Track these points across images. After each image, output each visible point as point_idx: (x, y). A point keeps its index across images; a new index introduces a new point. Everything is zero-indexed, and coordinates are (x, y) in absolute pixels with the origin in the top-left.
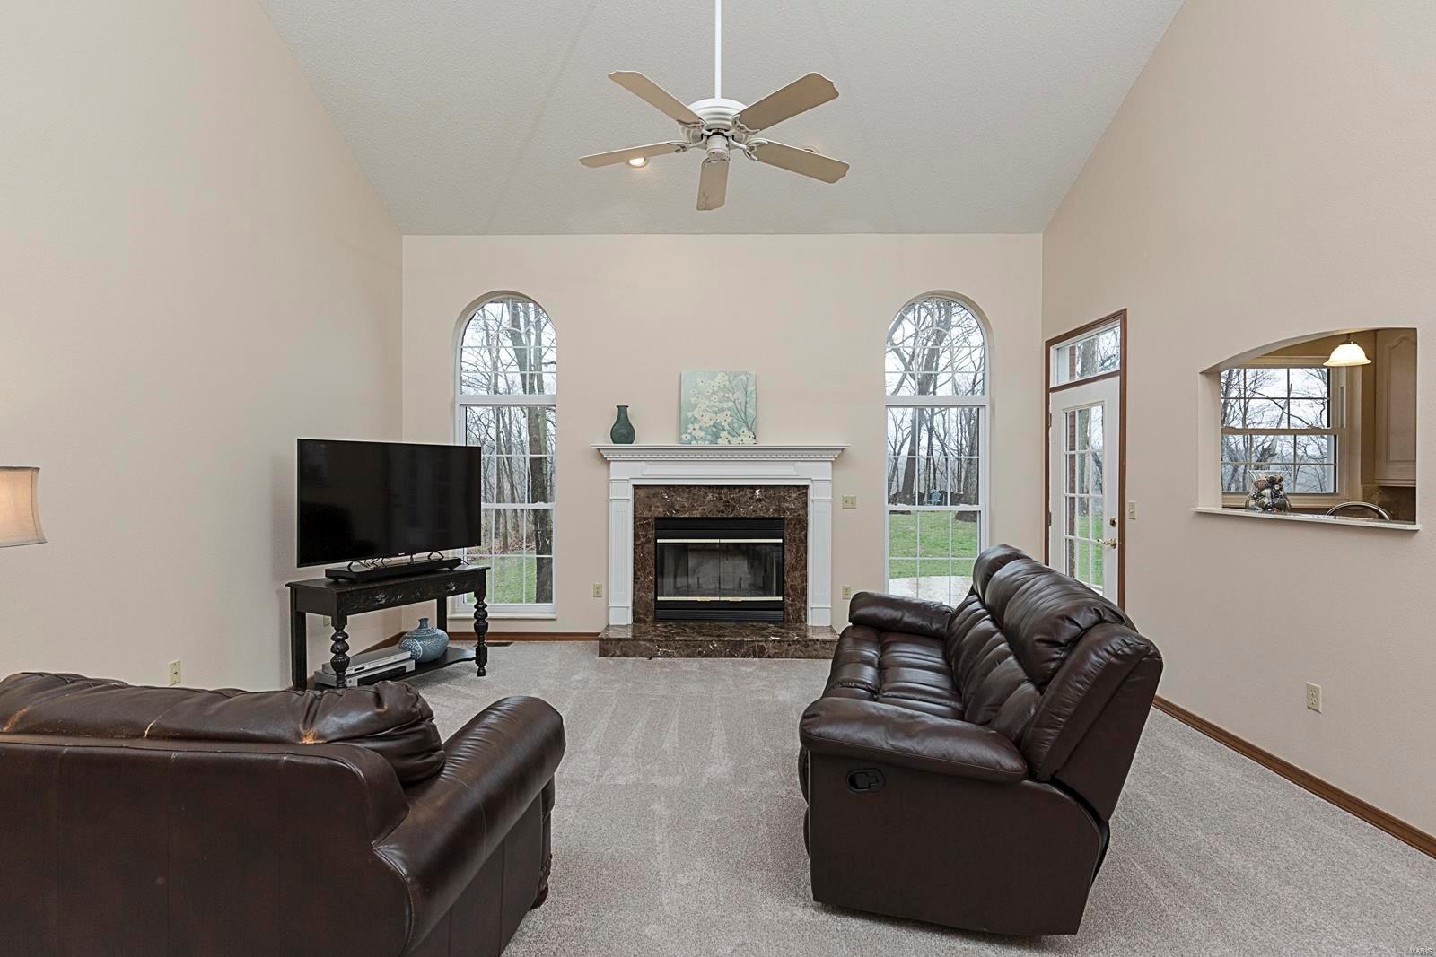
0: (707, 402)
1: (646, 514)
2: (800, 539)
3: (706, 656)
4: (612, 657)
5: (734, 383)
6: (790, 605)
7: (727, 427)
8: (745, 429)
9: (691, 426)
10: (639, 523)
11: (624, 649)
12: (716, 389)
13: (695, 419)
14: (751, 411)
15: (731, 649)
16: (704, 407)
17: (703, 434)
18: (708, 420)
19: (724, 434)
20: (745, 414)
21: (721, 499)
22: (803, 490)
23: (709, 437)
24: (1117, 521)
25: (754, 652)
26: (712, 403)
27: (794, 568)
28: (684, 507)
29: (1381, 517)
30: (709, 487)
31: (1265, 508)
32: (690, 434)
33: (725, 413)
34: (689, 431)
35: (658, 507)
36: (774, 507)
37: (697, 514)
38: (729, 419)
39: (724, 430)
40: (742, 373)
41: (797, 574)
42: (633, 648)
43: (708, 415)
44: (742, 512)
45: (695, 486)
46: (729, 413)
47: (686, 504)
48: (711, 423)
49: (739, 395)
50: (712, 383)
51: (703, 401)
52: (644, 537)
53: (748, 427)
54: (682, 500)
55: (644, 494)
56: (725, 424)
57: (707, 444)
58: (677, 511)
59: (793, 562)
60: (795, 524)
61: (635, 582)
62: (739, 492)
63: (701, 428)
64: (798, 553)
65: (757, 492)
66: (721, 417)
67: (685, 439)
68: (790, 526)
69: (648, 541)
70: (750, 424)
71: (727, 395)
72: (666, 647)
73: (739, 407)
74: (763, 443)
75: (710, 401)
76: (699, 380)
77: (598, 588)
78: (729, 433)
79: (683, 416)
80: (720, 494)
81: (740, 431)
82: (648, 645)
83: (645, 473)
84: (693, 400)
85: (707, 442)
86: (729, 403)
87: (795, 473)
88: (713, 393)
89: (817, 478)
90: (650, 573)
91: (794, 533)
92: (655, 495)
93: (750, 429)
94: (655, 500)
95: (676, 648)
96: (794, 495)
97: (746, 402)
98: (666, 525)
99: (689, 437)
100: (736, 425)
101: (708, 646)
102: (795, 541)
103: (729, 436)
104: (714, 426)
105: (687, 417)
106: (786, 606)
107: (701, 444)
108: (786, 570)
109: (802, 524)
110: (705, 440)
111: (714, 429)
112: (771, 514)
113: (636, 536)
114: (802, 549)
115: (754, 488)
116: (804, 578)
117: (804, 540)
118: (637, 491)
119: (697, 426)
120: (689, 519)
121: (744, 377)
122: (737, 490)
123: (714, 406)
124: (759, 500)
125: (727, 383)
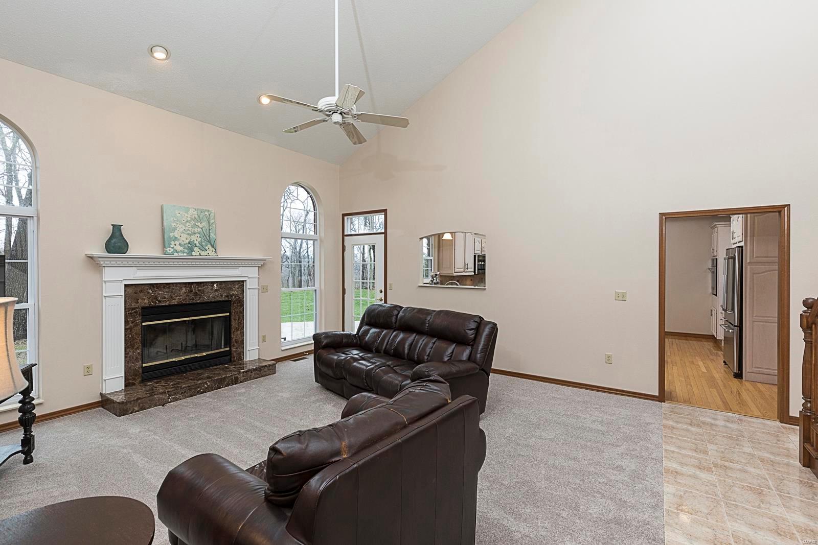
0: (183, 227)
1: (133, 305)
2: (240, 312)
3: (203, 393)
4: (132, 413)
5: (201, 216)
6: (235, 351)
7: (198, 245)
8: (209, 246)
9: (172, 242)
10: (129, 313)
11: (141, 405)
12: (189, 219)
13: (176, 238)
14: (212, 235)
15: (219, 384)
16: (182, 230)
17: (181, 248)
18: (185, 239)
19: (196, 249)
20: (209, 237)
21: (192, 291)
22: (241, 283)
23: (186, 251)
24: (383, 291)
25: (232, 381)
26: (187, 228)
27: (237, 329)
28: (165, 298)
29: (457, 285)
30: (184, 283)
31: (435, 284)
32: (173, 248)
33: (196, 235)
34: (172, 246)
35: (144, 299)
36: (226, 294)
37: (174, 302)
38: (199, 240)
39: (196, 246)
40: (206, 210)
41: (239, 332)
42: (149, 402)
43: (184, 236)
44: (205, 299)
45: (173, 283)
46: (199, 235)
47: (166, 296)
48: (187, 241)
49: (204, 224)
50: (186, 215)
51: (180, 227)
52: (132, 323)
53: (211, 244)
54: (162, 293)
55: (133, 291)
56: (196, 242)
57: (185, 256)
58: (160, 302)
59: (237, 326)
60: (237, 303)
61: (125, 357)
62: (204, 286)
63: (180, 244)
64: (239, 320)
65: (215, 285)
66: (193, 238)
67: (169, 251)
68: (235, 305)
69: (136, 325)
70: (213, 244)
71: (196, 224)
72: (175, 394)
73: (205, 232)
74: (221, 256)
75: (186, 226)
76: (177, 212)
77: (88, 368)
78: (199, 248)
79: (166, 236)
80: (191, 288)
81: (207, 248)
82: (161, 396)
83: (136, 275)
84: (173, 225)
85: (185, 254)
86: (199, 229)
87: (240, 273)
88: (187, 221)
89: (250, 276)
90: (138, 348)
91: (236, 308)
92: (141, 291)
93: (213, 247)
94: (141, 294)
95: (182, 393)
96: (237, 286)
97: (209, 230)
98: (149, 312)
99: (172, 250)
100: (204, 244)
101: (204, 386)
102: (237, 313)
103: (200, 251)
104: (189, 243)
105: (170, 237)
106: (232, 352)
107: (181, 255)
108: (232, 331)
109: (241, 302)
110: (184, 252)
111: (189, 245)
112: (223, 298)
113: (126, 322)
114: (241, 317)
115: (213, 283)
116: (242, 334)
117: (242, 312)
118: (127, 288)
119: (177, 243)
120: (169, 306)
121: (206, 213)
122: (202, 285)
123: (188, 230)
124: (216, 290)
125: (196, 216)
